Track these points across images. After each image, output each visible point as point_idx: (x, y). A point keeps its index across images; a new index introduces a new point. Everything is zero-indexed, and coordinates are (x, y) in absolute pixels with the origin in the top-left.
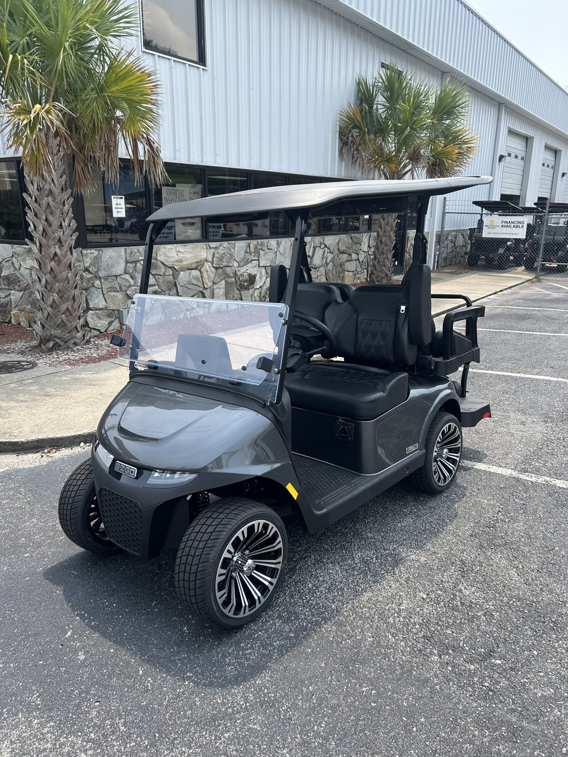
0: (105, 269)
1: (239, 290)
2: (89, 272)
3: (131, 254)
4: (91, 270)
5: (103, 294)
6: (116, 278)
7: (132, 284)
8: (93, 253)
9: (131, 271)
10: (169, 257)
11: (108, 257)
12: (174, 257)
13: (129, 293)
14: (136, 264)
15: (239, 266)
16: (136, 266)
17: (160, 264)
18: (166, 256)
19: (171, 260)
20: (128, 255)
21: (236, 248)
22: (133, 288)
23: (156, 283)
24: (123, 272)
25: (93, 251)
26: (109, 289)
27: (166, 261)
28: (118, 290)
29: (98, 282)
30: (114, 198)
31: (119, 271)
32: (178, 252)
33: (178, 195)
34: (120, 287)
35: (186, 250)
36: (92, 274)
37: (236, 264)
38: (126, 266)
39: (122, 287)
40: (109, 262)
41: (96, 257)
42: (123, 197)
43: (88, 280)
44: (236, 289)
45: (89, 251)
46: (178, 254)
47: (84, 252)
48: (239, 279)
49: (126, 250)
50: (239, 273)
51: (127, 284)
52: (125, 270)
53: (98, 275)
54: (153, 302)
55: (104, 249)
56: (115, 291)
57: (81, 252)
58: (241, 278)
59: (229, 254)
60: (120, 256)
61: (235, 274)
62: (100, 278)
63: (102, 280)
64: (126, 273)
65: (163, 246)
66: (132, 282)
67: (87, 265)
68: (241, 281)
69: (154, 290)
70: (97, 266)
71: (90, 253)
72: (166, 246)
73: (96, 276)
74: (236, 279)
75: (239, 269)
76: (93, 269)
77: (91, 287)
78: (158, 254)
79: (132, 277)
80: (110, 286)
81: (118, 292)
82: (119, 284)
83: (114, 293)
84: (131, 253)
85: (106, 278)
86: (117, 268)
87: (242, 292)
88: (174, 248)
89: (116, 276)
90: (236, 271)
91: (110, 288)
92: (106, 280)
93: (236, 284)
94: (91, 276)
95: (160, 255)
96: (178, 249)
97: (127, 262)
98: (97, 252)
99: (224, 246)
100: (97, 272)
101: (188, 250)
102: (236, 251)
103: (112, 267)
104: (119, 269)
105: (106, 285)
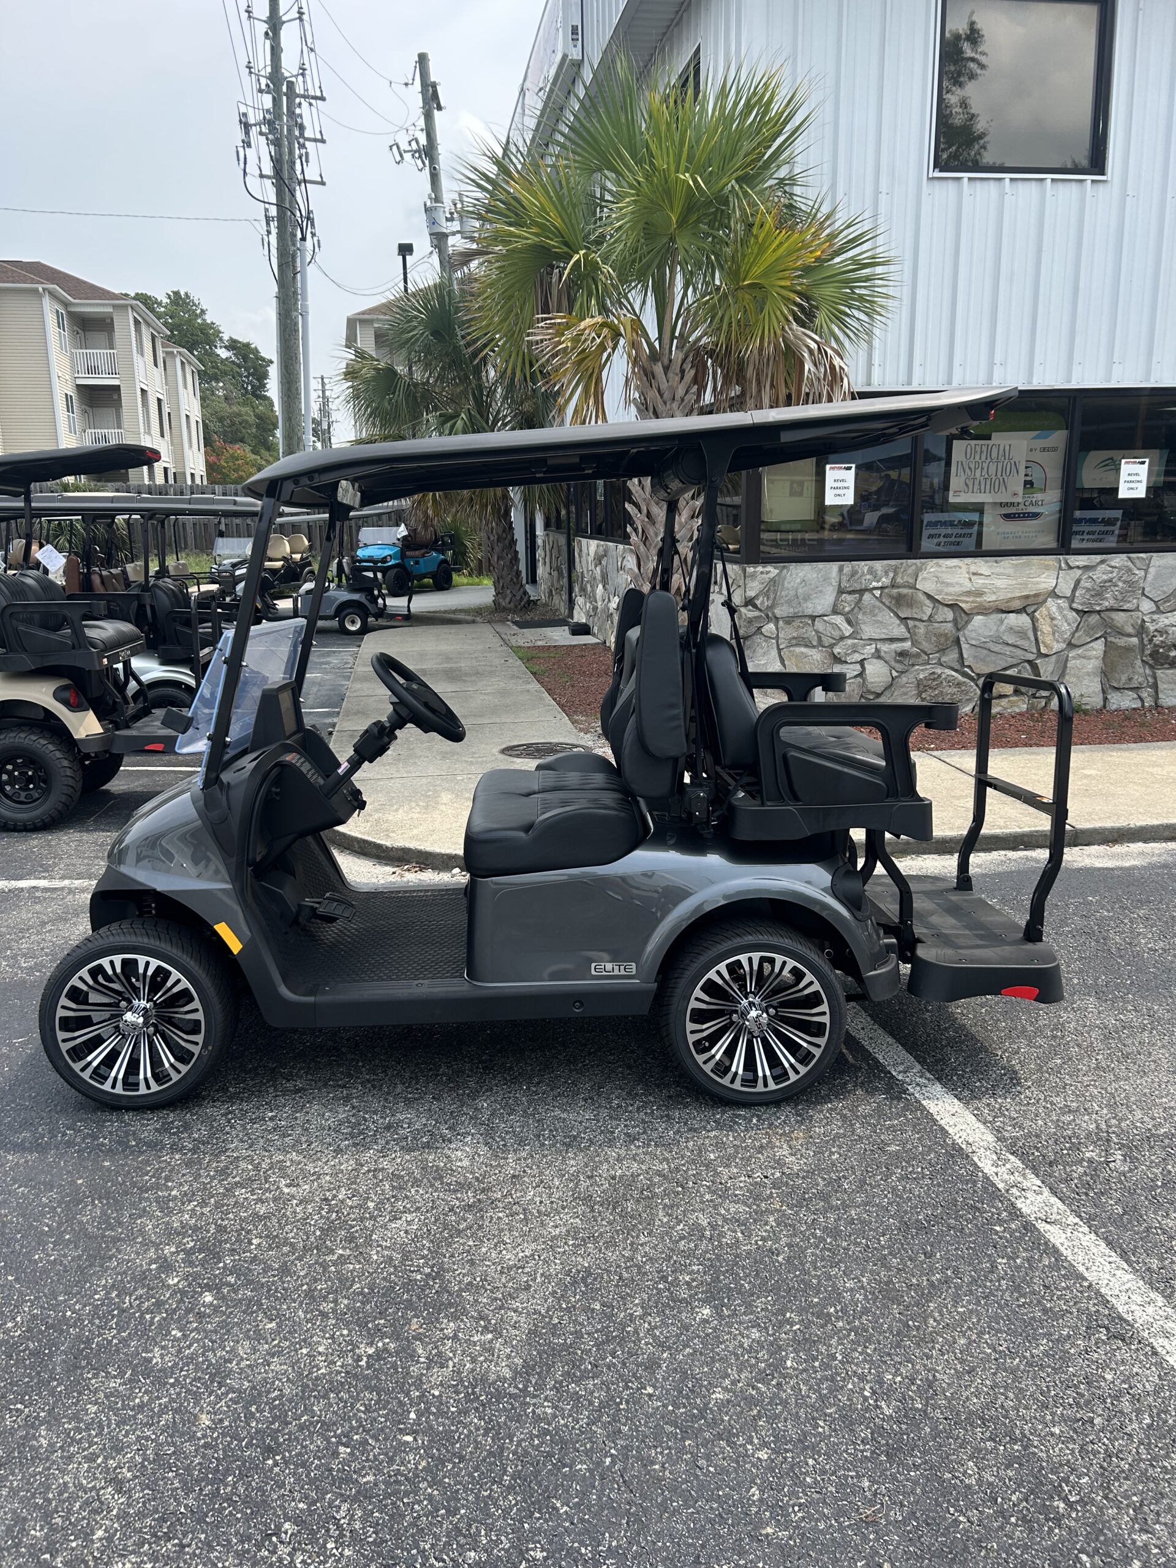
0: (789, 602)
1: (1151, 667)
2: (755, 606)
3: (852, 576)
4: (758, 602)
5: (779, 650)
6: (813, 621)
7: (847, 634)
8: (768, 573)
9: (847, 609)
10: (948, 585)
11: (798, 580)
12: (961, 585)
13: (836, 650)
14: (862, 596)
15: (1158, 611)
16: (860, 600)
17: (920, 595)
18: (939, 581)
19: (951, 590)
20: (844, 578)
21: (1152, 570)
22: (850, 642)
23: (908, 635)
24: (830, 610)
25: (769, 568)
26: (794, 642)
27: (940, 592)
28: (815, 643)
29: (771, 626)
30: (831, 468)
31: (819, 608)
32: (974, 574)
33: (994, 455)
34: (820, 638)
35: (998, 570)
36: (760, 610)
37: (1147, 606)
38: (837, 599)
39: (824, 639)
40: (800, 591)
41: (773, 581)
42: (854, 466)
43: (750, 621)
44: (1139, 663)
45: (760, 569)
46: (974, 578)
47: (750, 569)
48: (1151, 641)
49: (841, 569)
50: (1152, 628)
51: (836, 634)
52: (835, 605)
53: (773, 613)
54: (895, 674)
55: (792, 566)
56: (806, 646)
57: (744, 571)
58: (1158, 639)
59: (1125, 582)
60: (826, 579)
61: (1141, 630)
62: (777, 619)
63: (781, 623)
64: (835, 612)
65: (935, 561)
66: (847, 630)
67: (751, 594)
68: (1156, 646)
69: (899, 650)
70: (772, 596)
71: (762, 573)
72: (941, 561)
73: (767, 616)
74: (1141, 640)
75: (1155, 617)
76: (763, 602)
77: (755, 634)
78: (920, 578)
79: (849, 622)
80: (795, 635)
81: (814, 647)
82: (817, 632)
83: (803, 649)
84: (854, 573)
85: (789, 620)
86: (817, 601)
87: (1159, 673)
88: (964, 567)
89: (813, 618)
90: (1143, 621)
91: (794, 638)
92: (788, 623)
93: (1143, 650)
94: (757, 613)
95: (924, 579)
96: (973, 569)
97: (841, 591)
98: (777, 571)
99: (1113, 564)
100: (771, 607)
101: (1002, 570)
102: (1150, 577)
103: (807, 598)
104: (823, 602)
105: (787, 633)
